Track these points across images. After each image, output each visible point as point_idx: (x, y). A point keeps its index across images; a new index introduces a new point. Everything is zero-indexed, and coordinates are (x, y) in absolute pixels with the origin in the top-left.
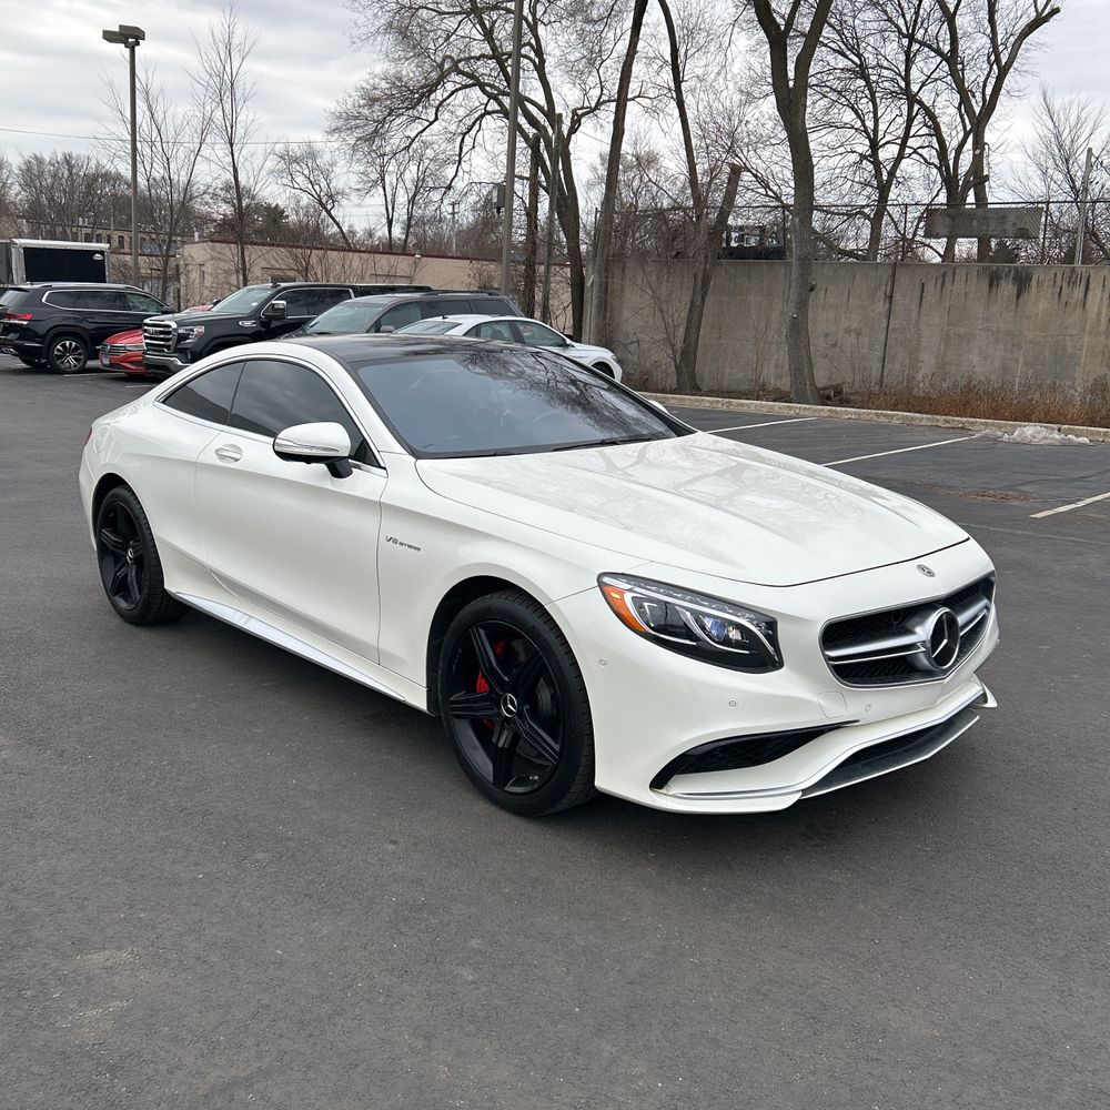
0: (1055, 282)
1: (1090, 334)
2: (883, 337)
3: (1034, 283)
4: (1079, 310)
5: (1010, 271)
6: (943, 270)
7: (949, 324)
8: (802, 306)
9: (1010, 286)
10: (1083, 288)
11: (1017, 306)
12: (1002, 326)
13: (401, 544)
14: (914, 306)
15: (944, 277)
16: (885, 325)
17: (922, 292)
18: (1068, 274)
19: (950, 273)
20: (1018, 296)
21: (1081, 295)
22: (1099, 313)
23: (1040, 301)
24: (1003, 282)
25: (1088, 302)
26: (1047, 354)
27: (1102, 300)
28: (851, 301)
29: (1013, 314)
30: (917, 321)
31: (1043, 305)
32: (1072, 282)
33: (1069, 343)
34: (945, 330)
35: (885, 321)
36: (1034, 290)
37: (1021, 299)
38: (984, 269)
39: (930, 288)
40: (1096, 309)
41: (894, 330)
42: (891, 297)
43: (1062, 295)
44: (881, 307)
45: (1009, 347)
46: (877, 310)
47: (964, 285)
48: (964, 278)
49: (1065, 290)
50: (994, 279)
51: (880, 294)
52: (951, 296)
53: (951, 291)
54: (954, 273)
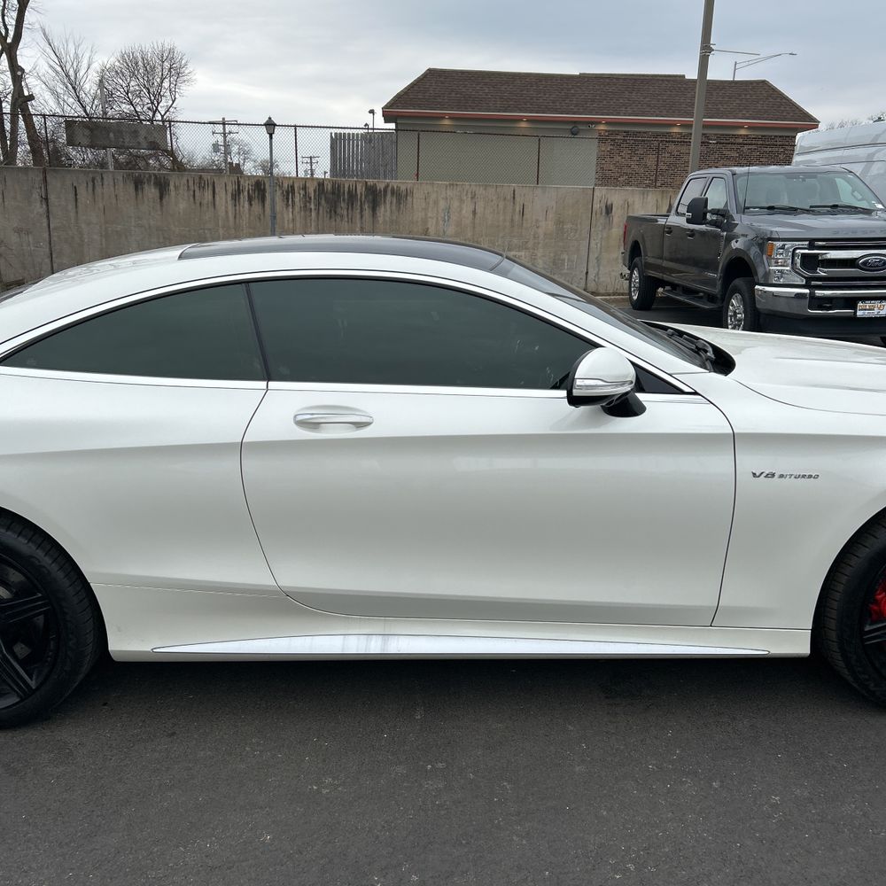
0: (188, 187)
1: (223, 227)
2: (46, 235)
3: (172, 187)
4: (211, 208)
5: (150, 176)
6: (91, 175)
7: (106, 222)
9: (153, 190)
10: (210, 192)
11: (162, 205)
12: (152, 223)
13: (781, 476)
14: (71, 207)
15: (93, 181)
16: (45, 224)
17: (76, 195)
18: (197, 181)
19: (99, 179)
20: (161, 198)
21: (211, 197)
22: (227, 212)
23: (179, 201)
24: (146, 186)
25: (217, 203)
27: (227, 202)
29: (159, 213)
30: (77, 219)
31: (182, 206)
32: (202, 188)
34: (103, 227)
35: (45, 220)
36: (173, 193)
37: (164, 201)
38: (129, 175)
39: (82, 191)
40: (223, 208)
41: (55, 229)
42: (47, 199)
43: (197, 198)
44: (39, 208)
45: (161, 240)
46: (35, 212)
47: (112, 189)
48: (112, 183)
49: (197, 194)
50: (138, 184)
51: (36, 196)
52: (103, 198)
53: (103, 194)
54: (102, 178)
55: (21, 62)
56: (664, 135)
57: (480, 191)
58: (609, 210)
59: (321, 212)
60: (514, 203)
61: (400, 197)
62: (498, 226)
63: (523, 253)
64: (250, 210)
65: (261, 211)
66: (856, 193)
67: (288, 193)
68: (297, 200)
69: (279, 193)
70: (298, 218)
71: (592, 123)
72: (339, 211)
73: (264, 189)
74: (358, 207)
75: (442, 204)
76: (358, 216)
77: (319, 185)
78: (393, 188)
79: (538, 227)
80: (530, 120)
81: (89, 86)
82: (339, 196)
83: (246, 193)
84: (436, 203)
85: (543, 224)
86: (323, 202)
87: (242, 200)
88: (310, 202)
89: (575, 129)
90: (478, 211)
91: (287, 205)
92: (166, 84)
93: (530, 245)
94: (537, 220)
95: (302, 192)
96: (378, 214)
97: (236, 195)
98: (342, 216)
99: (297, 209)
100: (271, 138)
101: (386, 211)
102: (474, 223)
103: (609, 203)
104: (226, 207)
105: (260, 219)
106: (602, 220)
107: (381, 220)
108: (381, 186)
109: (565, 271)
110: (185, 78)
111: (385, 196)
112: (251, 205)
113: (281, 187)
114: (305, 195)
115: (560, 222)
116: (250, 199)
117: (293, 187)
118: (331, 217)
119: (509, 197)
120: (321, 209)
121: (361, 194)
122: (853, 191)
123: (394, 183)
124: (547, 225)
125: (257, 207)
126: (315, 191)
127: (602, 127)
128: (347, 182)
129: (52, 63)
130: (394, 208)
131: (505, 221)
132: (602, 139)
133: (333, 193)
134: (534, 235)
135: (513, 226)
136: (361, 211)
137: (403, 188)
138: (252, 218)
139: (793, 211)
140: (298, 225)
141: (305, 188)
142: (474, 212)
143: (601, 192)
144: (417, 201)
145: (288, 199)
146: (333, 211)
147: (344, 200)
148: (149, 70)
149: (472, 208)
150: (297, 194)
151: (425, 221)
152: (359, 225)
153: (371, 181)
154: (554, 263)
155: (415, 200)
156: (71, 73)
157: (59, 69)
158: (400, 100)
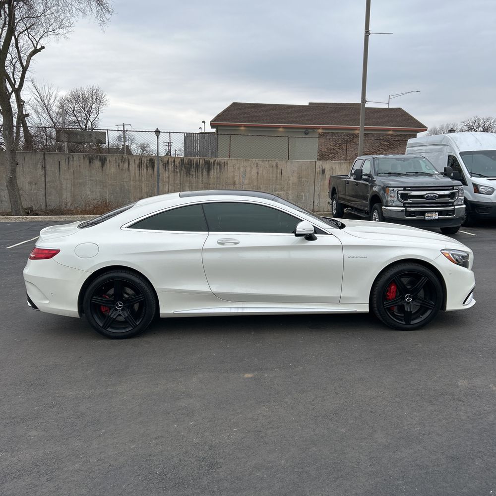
0: (116, 161)
1: (133, 181)
2: (44, 185)
3: (108, 161)
4: (127, 172)
5: (97, 157)
6: (67, 156)
7: (74, 179)
8: (14, 172)
9: (98, 163)
10: (127, 164)
11: (102, 170)
12: (97, 179)
13: (356, 257)
14: (57, 171)
15: (68, 158)
16: (43, 180)
17: (59, 165)
18: (120, 158)
19: (71, 157)
20: (102, 167)
21: (127, 166)
22: (135, 174)
23: (111, 168)
24: (95, 161)
25: (130, 169)
26: (118, 189)
27: (135, 169)
28: (24, 170)
29: (101, 174)
30: (59, 177)
31: (113, 170)
32: (123, 162)
33: (125, 185)
34: (73, 181)
35: (43, 178)
36: (108, 164)
37: (104, 168)
38: (87, 156)
39: (63, 163)
40: (133, 172)
41: (49, 182)
42: (45, 167)
43: (120, 166)
44: (40, 172)
45: (102, 187)
46: (39, 173)
47: (78, 162)
48: (78, 159)
49: (121, 164)
50: (91, 160)
51: (39, 166)
52: (73, 167)
53: (73, 165)
54: (73, 157)
55: (22, 97)
56: (351, 134)
57: (261, 163)
58: (323, 172)
59: (182, 173)
60: (277, 168)
61: (221, 166)
62: (270, 180)
63: (282, 193)
64: (146, 172)
65: (152, 173)
66: (427, 167)
67: (166, 164)
68: (170, 167)
69: (161, 164)
70: (171, 176)
71: (315, 129)
72: (191, 173)
73: (154, 162)
74: (201, 171)
75: (242, 169)
76: (201, 175)
77: (181, 160)
78: (218, 162)
79: (289, 180)
80: (284, 127)
81: (55, 108)
82: (191, 165)
83: (145, 164)
84: (239, 168)
85: (292, 178)
86: (183, 168)
87: (143, 167)
88: (177, 169)
89: (307, 131)
90: (260, 172)
91: (166, 170)
92: (94, 106)
93: (285, 188)
94: (288, 177)
95: (173, 164)
96: (210, 174)
97: (140, 165)
98: (192, 175)
99: (170, 171)
100: (158, 138)
101: (214, 173)
102: (258, 178)
103: (324, 168)
104: (135, 171)
105: (152, 176)
106: (320, 176)
107: (212, 177)
108: (212, 161)
109: (303, 201)
110: (104, 103)
111: (214, 165)
112: (147, 170)
113: (162, 161)
114: (174, 165)
115: (300, 178)
116: (147, 167)
117: (168, 161)
118: (187, 176)
119: (275, 166)
120: (182, 171)
121: (202, 165)
122: (426, 166)
123: (219, 159)
124: (294, 179)
125: (150, 171)
126: (179, 164)
127: (320, 131)
128: (196, 159)
129: (36, 97)
130: (218, 171)
131: (273, 177)
132: (321, 136)
133: (188, 164)
134: (287, 184)
135: (276, 180)
136: (202, 173)
137: (223, 161)
138: (148, 176)
139: (398, 175)
140: (171, 179)
141: (174, 162)
142: (258, 173)
143: (319, 163)
144: (230, 168)
145: (166, 168)
146: (188, 172)
147: (193, 167)
148: (86, 99)
149: (257, 171)
150: (170, 165)
151: (233, 177)
152: (201, 179)
153: (207, 159)
154: (298, 197)
155: (228, 168)
156: (46, 102)
157: (40, 100)
158: (219, 118)
